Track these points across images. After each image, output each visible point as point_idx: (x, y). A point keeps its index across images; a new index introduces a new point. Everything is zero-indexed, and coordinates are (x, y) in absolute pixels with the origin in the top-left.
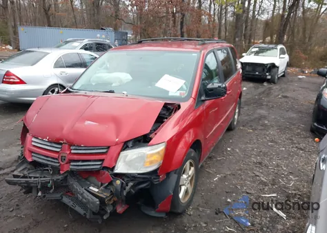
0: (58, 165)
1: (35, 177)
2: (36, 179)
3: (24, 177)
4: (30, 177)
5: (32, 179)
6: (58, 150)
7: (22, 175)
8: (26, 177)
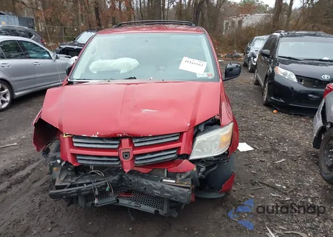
0: (118, 163)
1: (87, 184)
2: (89, 186)
3: (72, 186)
4: (82, 185)
5: (85, 185)
6: (116, 147)
7: (69, 184)
8: (75, 186)
